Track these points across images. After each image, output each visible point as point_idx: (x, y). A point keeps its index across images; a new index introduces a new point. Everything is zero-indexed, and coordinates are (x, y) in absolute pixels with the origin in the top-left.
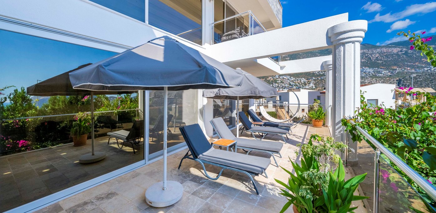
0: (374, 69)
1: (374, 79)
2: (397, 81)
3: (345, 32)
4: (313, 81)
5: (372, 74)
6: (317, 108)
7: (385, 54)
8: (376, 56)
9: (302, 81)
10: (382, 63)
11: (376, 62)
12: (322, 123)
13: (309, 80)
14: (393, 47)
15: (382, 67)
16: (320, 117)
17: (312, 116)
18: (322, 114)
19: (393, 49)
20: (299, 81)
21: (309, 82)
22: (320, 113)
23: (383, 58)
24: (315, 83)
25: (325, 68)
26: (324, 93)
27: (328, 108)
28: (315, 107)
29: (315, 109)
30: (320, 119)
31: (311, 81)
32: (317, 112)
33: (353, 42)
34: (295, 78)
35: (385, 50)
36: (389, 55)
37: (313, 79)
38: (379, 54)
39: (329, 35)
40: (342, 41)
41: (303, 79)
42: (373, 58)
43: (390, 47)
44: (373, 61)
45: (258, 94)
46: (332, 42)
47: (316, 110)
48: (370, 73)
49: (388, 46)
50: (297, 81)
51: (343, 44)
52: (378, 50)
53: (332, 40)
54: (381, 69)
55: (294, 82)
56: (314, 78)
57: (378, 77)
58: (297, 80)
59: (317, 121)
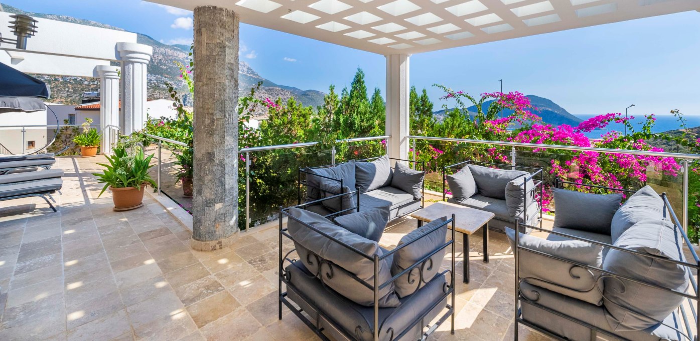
0: (157, 76)
1: (156, 92)
2: (183, 96)
3: (134, 52)
5: (154, 83)
6: (88, 131)
7: (170, 58)
8: (160, 58)
10: (167, 69)
11: (159, 67)
12: (95, 150)
14: (179, 50)
15: (167, 76)
16: (94, 142)
17: (81, 141)
18: (96, 138)
19: (179, 53)
22: (93, 138)
23: (168, 63)
25: (99, 74)
26: (99, 109)
27: (104, 130)
28: (84, 128)
29: (84, 131)
30: (93, 144)
32: (87, 136)
33: (141, 63)
35: (169, 52)
36: (174, 59)
38: (163, 55)
39: (119, 50)
40: (131, 60)
42: (155, 60)
43: (175, 49)
44: (155, 64)
45: (17, 106)
46: (121, 58)
47: (86, 133)
48: (152, 82)
49: (173, 47)
51: (133, 63)
52: (162, 50)
53: (121, 55)
54: (166, 77)
57: (161, 89)
59: (89, 148)
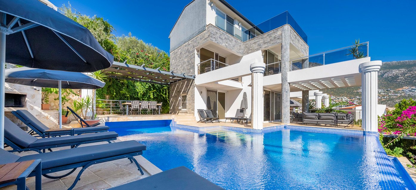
4: (357, 100)
9: (344, 100)
13: (352, 99)
20: (339, 100)
21: (352, 101)
24: (360, 102)
31: (355, 100)
34: (336, 96)
37: (356, 98)
41: (345, 98)
50: (337, 100)
55: (334, 101)
56: (358, 97)
58: (338, 98)
